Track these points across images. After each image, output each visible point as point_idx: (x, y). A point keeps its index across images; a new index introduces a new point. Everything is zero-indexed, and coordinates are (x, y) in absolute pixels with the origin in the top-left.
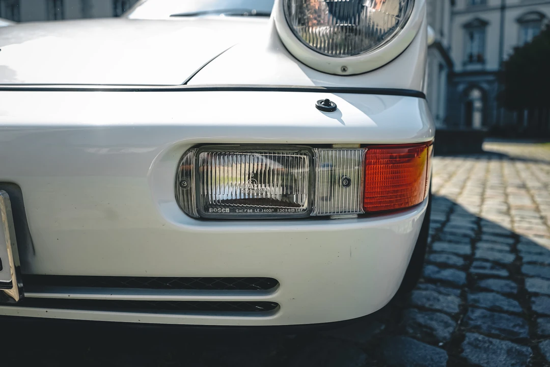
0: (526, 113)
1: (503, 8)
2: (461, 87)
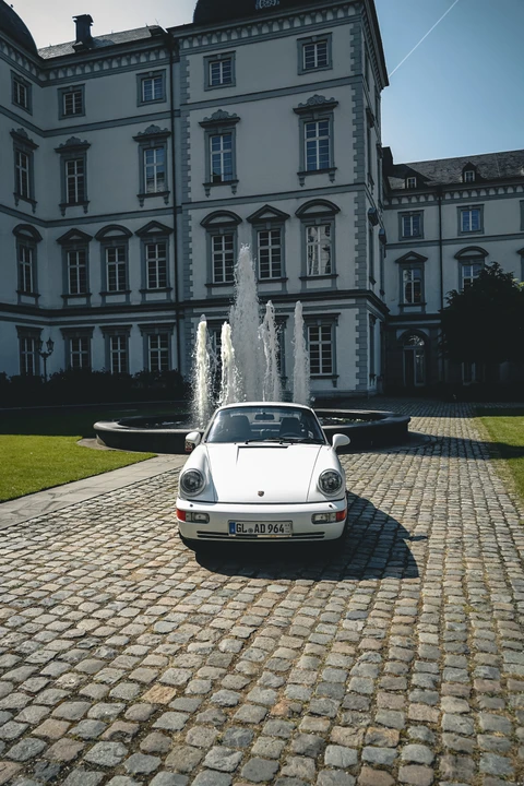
0: (474, 366)
1: (440, 242)
2: (399, 333)
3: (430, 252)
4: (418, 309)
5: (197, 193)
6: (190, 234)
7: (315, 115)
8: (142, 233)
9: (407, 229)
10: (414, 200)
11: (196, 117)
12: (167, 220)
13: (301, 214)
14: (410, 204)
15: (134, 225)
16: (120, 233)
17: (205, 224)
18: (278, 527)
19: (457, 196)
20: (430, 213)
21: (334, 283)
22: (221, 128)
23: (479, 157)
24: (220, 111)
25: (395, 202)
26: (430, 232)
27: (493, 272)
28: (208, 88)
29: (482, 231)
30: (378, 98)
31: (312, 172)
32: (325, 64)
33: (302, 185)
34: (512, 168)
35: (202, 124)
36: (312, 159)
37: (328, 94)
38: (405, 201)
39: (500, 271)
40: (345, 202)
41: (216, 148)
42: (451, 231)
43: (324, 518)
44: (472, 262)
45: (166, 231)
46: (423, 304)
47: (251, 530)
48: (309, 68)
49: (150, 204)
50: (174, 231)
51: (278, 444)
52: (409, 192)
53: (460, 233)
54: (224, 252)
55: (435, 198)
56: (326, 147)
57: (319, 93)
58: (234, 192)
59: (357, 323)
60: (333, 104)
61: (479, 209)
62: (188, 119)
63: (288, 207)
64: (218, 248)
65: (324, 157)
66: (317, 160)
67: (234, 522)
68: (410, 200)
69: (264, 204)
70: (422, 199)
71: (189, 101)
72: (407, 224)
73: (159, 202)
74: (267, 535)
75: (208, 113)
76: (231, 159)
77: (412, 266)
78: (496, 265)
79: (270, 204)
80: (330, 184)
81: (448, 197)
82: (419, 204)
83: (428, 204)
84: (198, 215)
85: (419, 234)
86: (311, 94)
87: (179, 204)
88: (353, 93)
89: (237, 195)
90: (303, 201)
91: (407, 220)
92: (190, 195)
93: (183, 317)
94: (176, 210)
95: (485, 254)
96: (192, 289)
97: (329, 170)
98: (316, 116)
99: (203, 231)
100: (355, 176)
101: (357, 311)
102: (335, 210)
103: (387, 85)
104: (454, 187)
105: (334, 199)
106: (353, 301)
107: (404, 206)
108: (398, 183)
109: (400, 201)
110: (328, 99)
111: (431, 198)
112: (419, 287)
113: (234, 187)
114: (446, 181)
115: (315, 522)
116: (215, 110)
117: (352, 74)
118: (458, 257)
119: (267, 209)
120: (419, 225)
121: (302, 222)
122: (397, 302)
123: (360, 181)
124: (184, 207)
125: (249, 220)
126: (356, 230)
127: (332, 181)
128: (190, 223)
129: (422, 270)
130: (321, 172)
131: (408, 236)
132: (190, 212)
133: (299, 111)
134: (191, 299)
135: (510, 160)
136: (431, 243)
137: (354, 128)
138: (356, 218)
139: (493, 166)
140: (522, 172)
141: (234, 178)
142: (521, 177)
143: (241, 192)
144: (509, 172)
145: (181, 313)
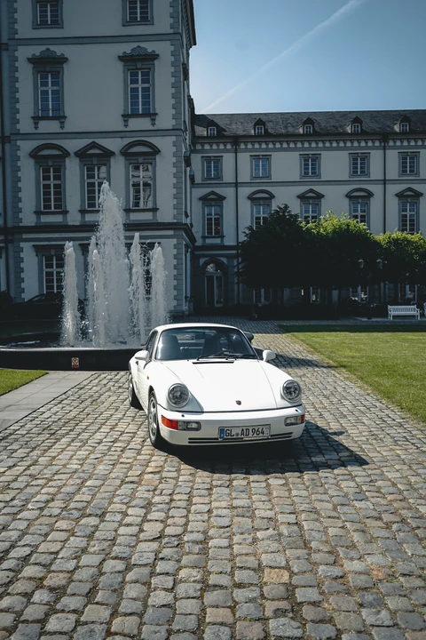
0: (263, 292)
2: (202, 261)
3: (228, 192)
4: (218, 241)
5: (25, 125)
6: (19, 164)
7: (138, 64)
9: (209, 171)
10: (215, 147)
11: (24, 53)
13: (125, 153)
14: (211, 150)
17: (34, 155)
18: (260, 430)
19: (250, 146)
20: (228, 159)
21: (155, 216)
22: (49, 66)
23: (265, 114)
24: (48, 49)
25: (199, 147)
26: (228, 176)
27: (284, 212)
28: (36, 26)
29: (269, 177)
30: (188, 54)
31: (135, 115)
32: (146, 19)
33: (126, 126)
34: (293, 127)
35: (30, 60)
36: (135, 104)
37: (150, 47)
38: (207, 147)
39: (289, 212)
40: (166, 145)
41: (45, 84)
42: (245, 176)
43: (293, 421)
44: (262, 202)
46: (222, 237)
47: (237, 434)
48: (131, 20)
50: (2, 159)
51: (224, 360)
52: (210, 140)
53: (253, 178)
54: (52, 182)
55: (232, 146)
56: (148, 94)
57: (143, 45)
58: (62, 127)
59: (175, 252)
60: (154, 57)
61: (267, 158)
62: (16, 54)
63: (114, 145)
64: (47, 178)
65: (146, 103)
66: (140, 104)
67: (224, 428)
68: (211, 146)
69: (91, 141)
70: (222, 147)
71: (16, 37)
72: (209, 167)
74: (251, 437)
75: (37, 50)
76: (58, 96)
77: (213, 203)
78: (286, 207)
79: (96, 141)
80: (151, 128)
81: (242, 146)
82: (218, 150)
83: (226, 151)
84: (26, 147)
85: (219, 176)
86: (135, 45)
87: (7, 133)
88: (172, 48)
89: (64, 131)
90: (127, 141)
91: (209, 163)
92: (18, 126)
93: (12, 242)
94: (3, 140)
95: (272, 196)
96: (21, 215)
97: (150, 114)
98: (139, 66)
99: (32, 162)
100: (174, 122)
101: (174, 241)
102: (156, 151)
103: (195, 44)
104: (247, 138)
105: (154, 141)
106: (171, 233)
107: (207, 151)
108: (201, 131)
109: (203, 146)
110: (150, 50)
111: (229, 146)
112: (219, 221)
113: (62, 123)
114: (241, 133)
115: (287, 425)
116: (43, 48)
117: (171, 31)
118: (251, 198)
119: (94, 145)
120: (218, 168)
121: (126, 160)
122: (200, 234)
123: (178, 127)
124: (13, 137)
125: (77, 154)
126: (174, 170)
127: (153, 124)
128: (19, 153)
129: (221, 207)
130: (144, 115)
131: (209, 178)
132: (19, 143)
133: (123, 58)
134: (21, 224)
135: (291, 120)
136: (228, 184)
137: (173, 80)
138: (174, 160)
139: (277, 123)
140: (301, 131)
141: (62, 114)
142: (300, 135)
143: (69, 127)
144: (291, 129)
145: (10, 238)
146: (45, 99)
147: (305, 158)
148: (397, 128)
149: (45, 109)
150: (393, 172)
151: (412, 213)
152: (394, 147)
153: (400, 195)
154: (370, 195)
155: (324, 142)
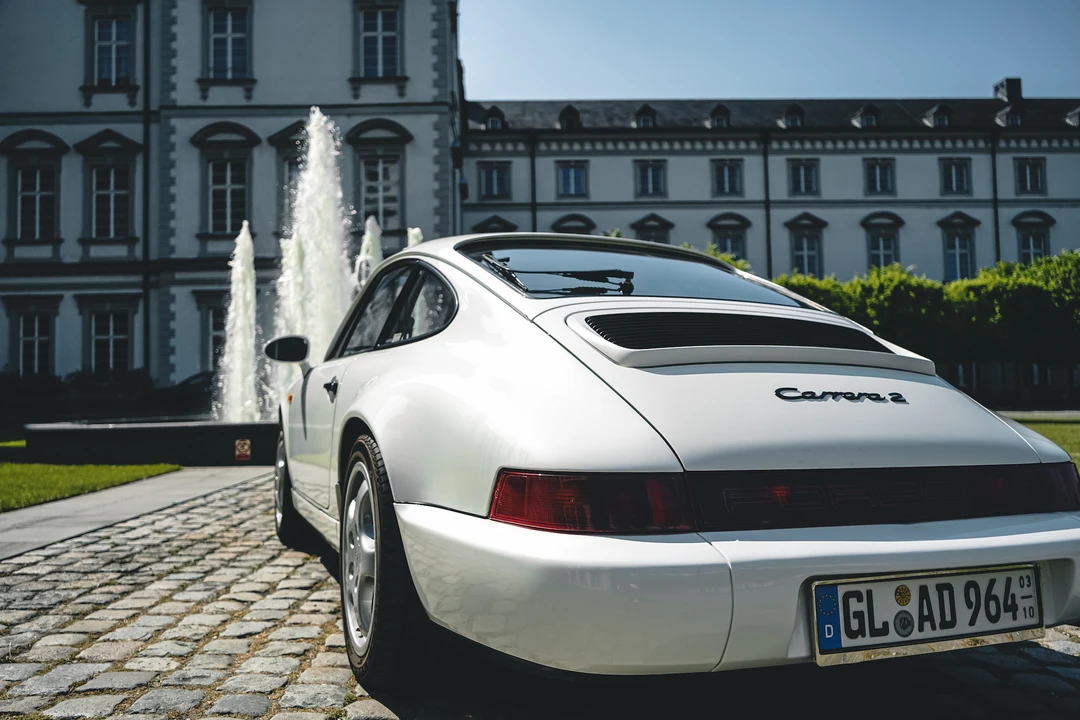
3: (522, 219)
5: (185, 92)
6: (173, 156)
8: (86, 148)
9: (489, 185)
10: (498, 147)
12: (133, 131)
13: (353, 139)
14: (493, 153)
15: (71, 134)
16: (46, 145)
17: (199, 140)
19: (554, 147)
20: (520, 167)
21: (402, 243)
25: (473, 147)
26: (520, 192)
29: (586, 195)
31: (371, 79)
33: (356, 96)
34: (622, 119)
36: (371, 62)
38: (486, 147)
40: (422, 128)
41: (221, 28)
42: (547, 192)
45: (129, 148)
49: (103, 102)
50: (145, 148)
52: (492, 136)
53: (560, 196)
54: (229, 187)
55: (526, 147)
56: (393, 48)
58: (248, 98)
61: (582, 167)
64: (220, 180)
65: (389, 62)
66: (379, 63)
68: (493, 146)
69: (295, 119)
70: (509, 147)
72: (489, 179)
73: (118, 102)
76: (244, 49)
80: (398, 100)
81: (543, 147)
82: (505, 153)
83: (516, 153)
84: (185, 128)
85: (505, 191)
87: (154, 106)
89: (253, 102)
90: (357, 120)
91: (489, 172)
92: (174, 95)
93: (157, 286)
94: (147, 117)
95: (591, 226)
96: (173, 241)
97: (400, 81)
99: (195, 153)
100: (435, 92)
102: (405, 137)
104: (548, 134)
105: (405, 121)
107: (485, 154)
109: (479, 146)
111: (521, 147)
113: (249, 90)
114: (539, 126)
118: (557, 227)
119: (301, 126)
120: (504, 181)
121: (355, 151)
123: (442, 100)
124: (164, 113)
125: (273, 140)
126: (436, 168)
127: (402, 94)
128: (173, 138)
130: (386, 80)
131: (489, 195)
132: (174, 122)
134: (173, 256)
135: (617, 111)
136: (520, 206)
137: (434, 25)
138: (436, 152)
139: (596, 114)
140: (634, 125)
141: (248, 76)
142: (632, 130)
143: (259, 98)
144: (618, 123)
145: (153, 279)
146: (220, 52)
147: (642, 167)
148: (781, 124)
149: (220, 68)
150: (780, 189)
151: (812, 253)
152: (781, 152)
153: (791, 225)
154: (745, 224)
155: (671, 142)
